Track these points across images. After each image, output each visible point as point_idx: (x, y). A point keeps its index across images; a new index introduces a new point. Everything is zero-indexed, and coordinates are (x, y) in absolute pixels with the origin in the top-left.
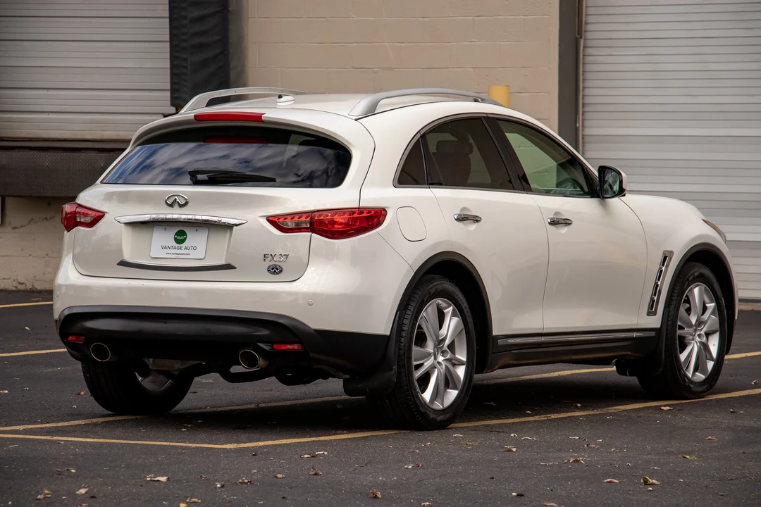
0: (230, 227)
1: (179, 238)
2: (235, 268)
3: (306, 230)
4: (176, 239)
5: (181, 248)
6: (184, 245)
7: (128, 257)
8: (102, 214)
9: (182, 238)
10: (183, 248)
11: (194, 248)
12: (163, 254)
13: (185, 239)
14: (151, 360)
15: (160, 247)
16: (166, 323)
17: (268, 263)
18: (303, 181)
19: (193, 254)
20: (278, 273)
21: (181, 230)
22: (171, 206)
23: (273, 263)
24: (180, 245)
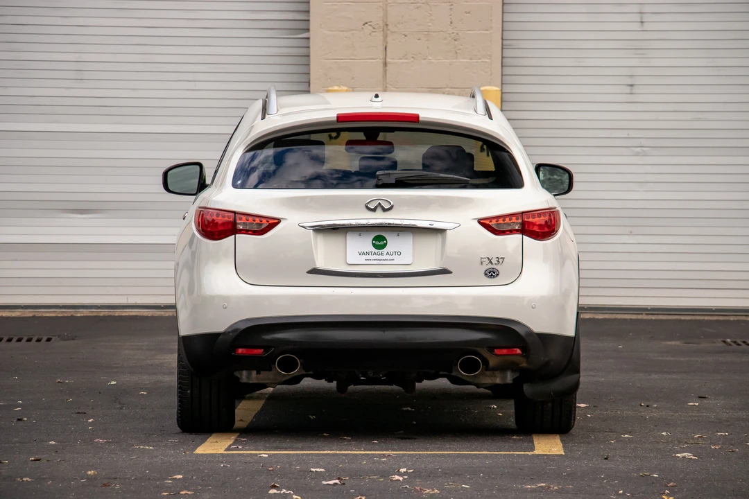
1: (378, 243)
2: (450, 272)
3: (517, 231)
4: (374, 245)
5: (382, 254)
6: (385, 250)
7: (321, 265)
8: (277, 221)
9: (382, 243)
10: (385, 253)
11: (399, 253)
12: (362, 260)
13: (385, 245)
15: (357, 252)
17: (486, 266)
19: (397, 259)
20: (495, 277)
21: (380, 235)
22: (374, 210)
23: (490, 266)
24: (381, 251)
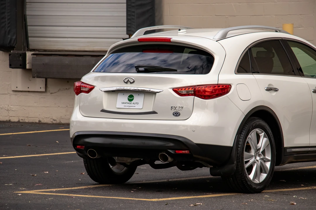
0: (154, 93)
1: (130, 98)
2: (157, 113)
3: (192, 95)
4: (128, 99)
5: (131, 104)
6: (132, 102)
7: (105, 108)
8: (93, 87)
9: (132, 98)
10: (132, 103)
11: (137, 103)
12: (122, 106)
13: (133, 99)
14: (117, 157)
15: (121, 103)
16: (124, 140)
17: (173, 111)
18: (191, 71)
19: (137, 106)
20: (178, 116)
21: (131, 94)
22: (126, 83)
23: (175, 111)
24: (131, 102)
